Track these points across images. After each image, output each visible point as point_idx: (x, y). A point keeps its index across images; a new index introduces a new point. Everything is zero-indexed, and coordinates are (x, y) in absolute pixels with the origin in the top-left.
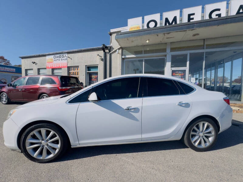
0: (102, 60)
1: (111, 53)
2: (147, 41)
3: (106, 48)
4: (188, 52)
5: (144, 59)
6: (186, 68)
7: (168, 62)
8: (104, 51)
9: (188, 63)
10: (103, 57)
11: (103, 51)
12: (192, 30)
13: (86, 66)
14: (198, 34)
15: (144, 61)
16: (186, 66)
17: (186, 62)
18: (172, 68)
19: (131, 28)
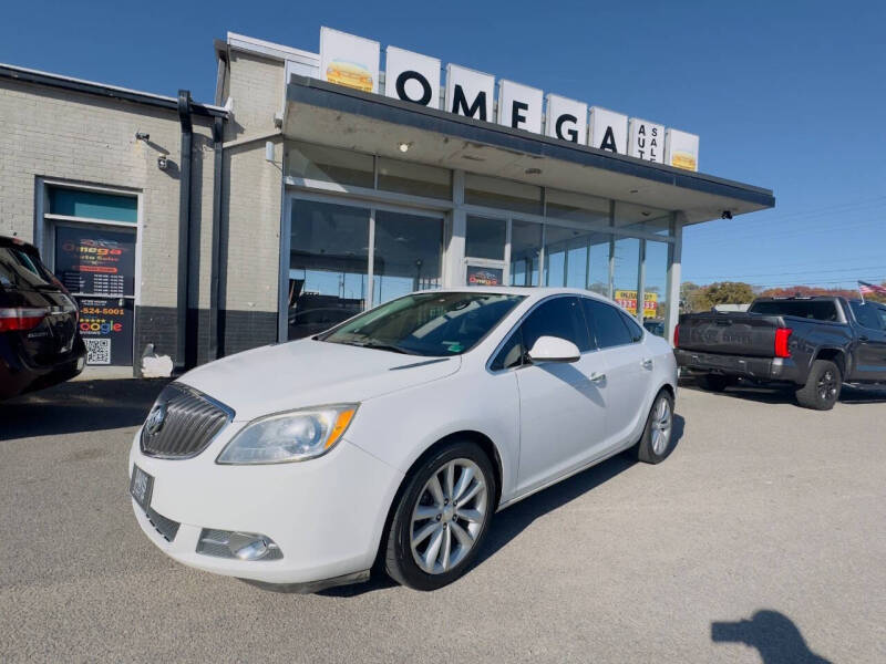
0: (169, 168)
1: (226, 145)
2: (404, 148)
3: (205, 115)
4: (509, 216)
5: (374, 207)
6: (501, 262)
7: (456, 235)
8: (187, 128)
9: (508, 249)
10: (176, 157)
11: (177, 125)
12: (535, 158)
13: (37, 177)
14: (539, 171)
15: (373, 214)
16: (502, 258)
17: (504, 244)
18: (469, 258)
19: (334, 70)
